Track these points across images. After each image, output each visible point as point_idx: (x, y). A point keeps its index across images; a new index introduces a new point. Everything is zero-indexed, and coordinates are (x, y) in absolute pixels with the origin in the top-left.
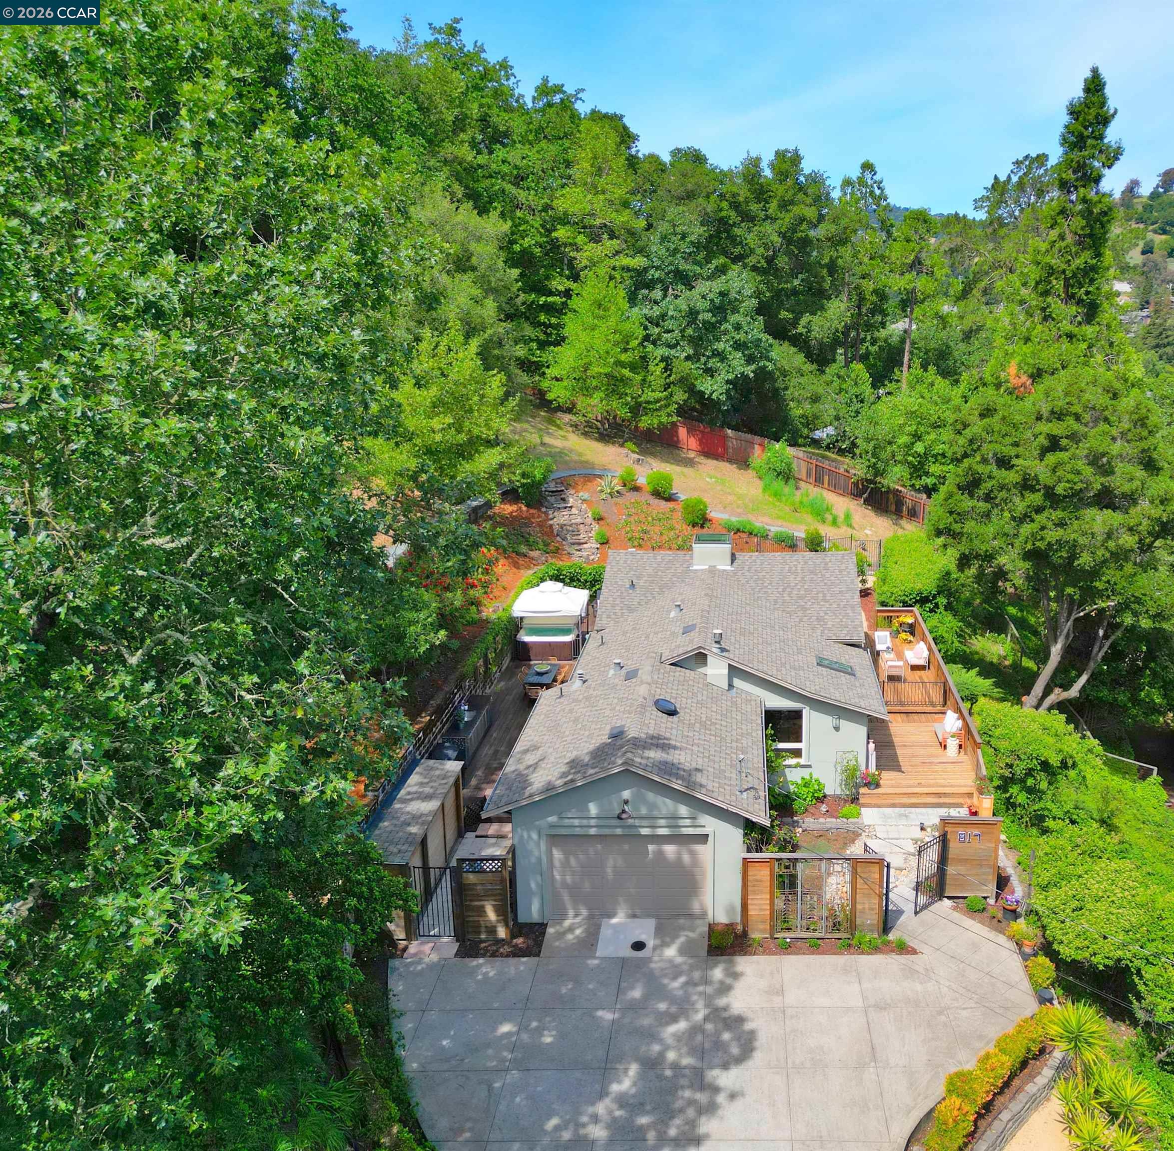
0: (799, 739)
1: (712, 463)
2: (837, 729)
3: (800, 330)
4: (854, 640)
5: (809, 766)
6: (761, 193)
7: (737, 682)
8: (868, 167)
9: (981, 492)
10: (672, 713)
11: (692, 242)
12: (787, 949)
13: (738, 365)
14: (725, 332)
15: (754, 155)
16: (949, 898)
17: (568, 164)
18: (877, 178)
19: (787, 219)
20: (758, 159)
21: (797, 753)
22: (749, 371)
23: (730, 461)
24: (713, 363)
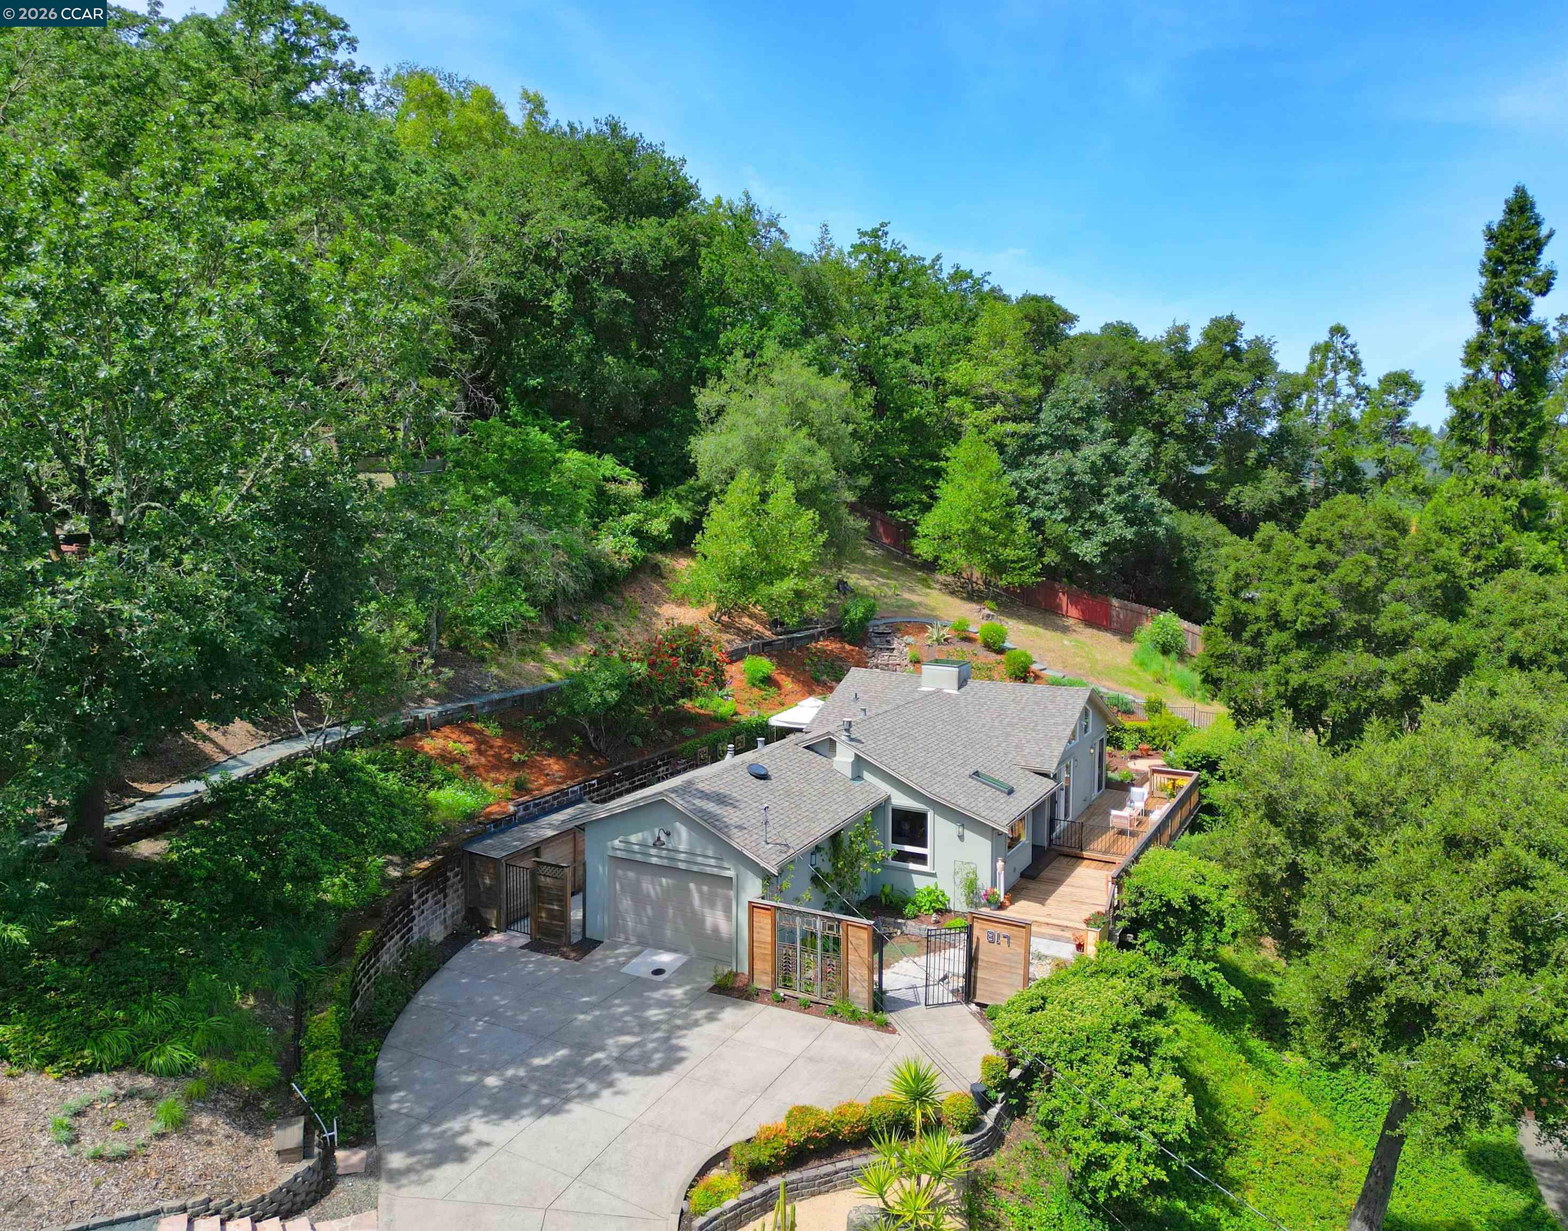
0: (924, 845)
1: (1090, 631)
2: (961, 837)
3: (1229, 501)
4: (1045, 769)
5: (933, 875)
6: (1184, 361)
7: (866, 775)
8: (1338, 330)
9: (1246, 635)
10: (764, 777)
11: (1081, 408)
12: (781, 1002)
13: (1120, 529)
14: (1108, 495)
15: (1179, 323)
16: (978, 1004)
17: (968, 340)
18: (1349, 341)
19: (1210, 384)
20: (1186, 327)
21: (922, 859)
22: (1129, 533)
23: (1115, 632)
24: (1092, 526)
